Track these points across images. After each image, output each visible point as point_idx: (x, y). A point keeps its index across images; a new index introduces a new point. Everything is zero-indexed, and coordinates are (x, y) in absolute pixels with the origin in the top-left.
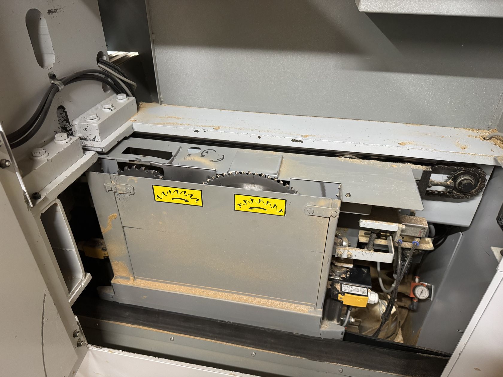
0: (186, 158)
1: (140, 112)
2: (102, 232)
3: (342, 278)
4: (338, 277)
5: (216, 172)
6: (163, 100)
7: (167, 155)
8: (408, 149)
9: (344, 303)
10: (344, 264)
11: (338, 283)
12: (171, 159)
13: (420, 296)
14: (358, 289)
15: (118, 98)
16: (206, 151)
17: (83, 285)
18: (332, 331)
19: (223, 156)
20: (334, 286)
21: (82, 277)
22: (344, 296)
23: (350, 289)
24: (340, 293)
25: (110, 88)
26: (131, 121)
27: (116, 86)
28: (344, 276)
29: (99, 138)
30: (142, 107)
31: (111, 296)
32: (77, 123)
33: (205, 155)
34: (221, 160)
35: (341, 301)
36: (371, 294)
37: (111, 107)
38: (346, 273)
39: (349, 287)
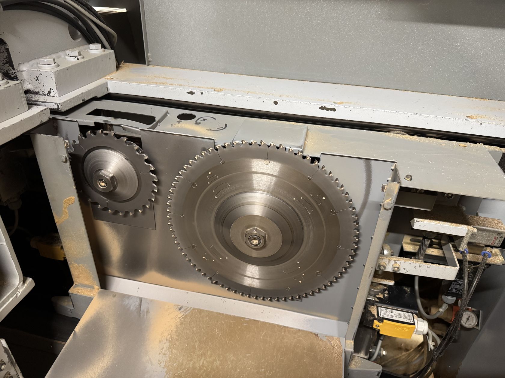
0: (175, 125)
1: (119, 71)
2: (56, 222)
3: (379, 298)
4: (373, 297)
5: (215, 143)
6: (151, 59)
7: (148, 120)
8: (481, 124)
9: (380, 333)
10: (383, 280)
11: (373, 305)
12: (153, 124)
13: (465, 324)
14: (399, 314)
15: (90, 49)
16: (202, 119)
17: (19, 295)
18: (365, 370)
19: (226, 125)
20: (368, 308)
21: (18, 283)
22: (382, 323)
23: (390, 315)
24: (376, 319)
25: (82, 36)
26: (105, 79)
27: (90, 34)
28: (381, 296)
29: (56, 91)
30: (124, 67)
31: (69, 310)
32: (25, 69)
33: (201, 123)
34: (223, 129)
35: (377, 330)
36: (419, 322)
37: (78, 55)
38: (383, 292)
39: (388, 311)
